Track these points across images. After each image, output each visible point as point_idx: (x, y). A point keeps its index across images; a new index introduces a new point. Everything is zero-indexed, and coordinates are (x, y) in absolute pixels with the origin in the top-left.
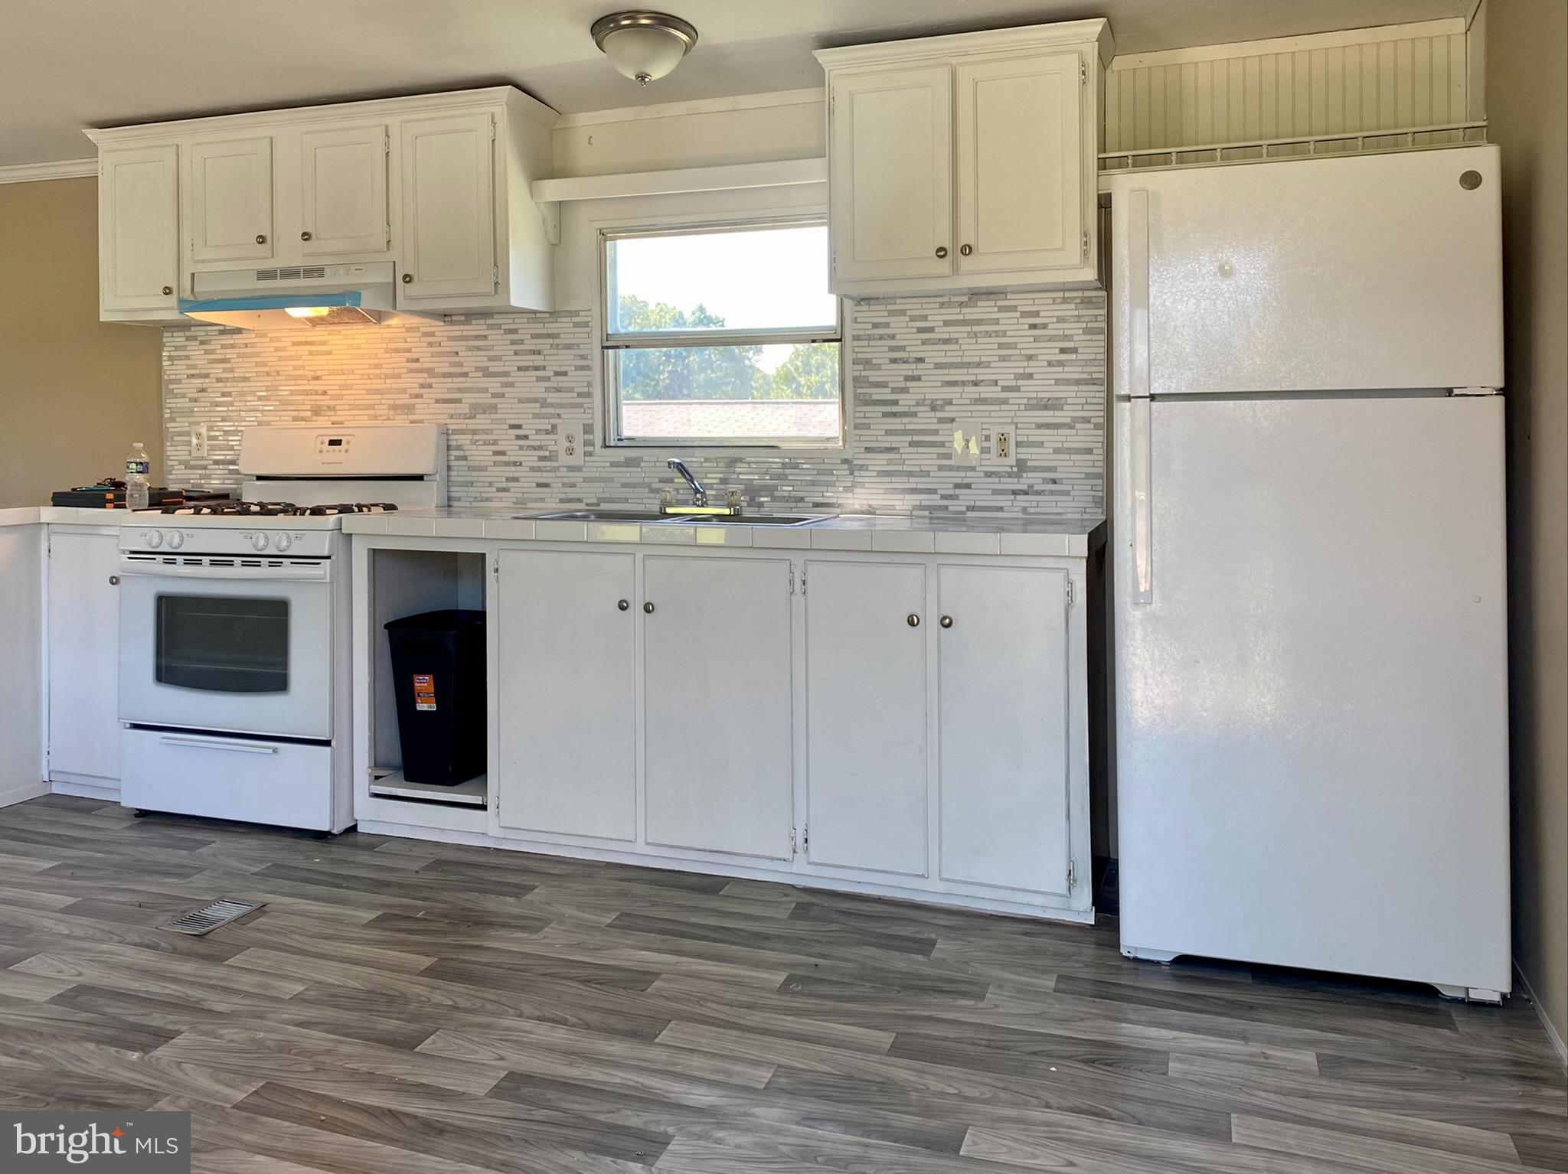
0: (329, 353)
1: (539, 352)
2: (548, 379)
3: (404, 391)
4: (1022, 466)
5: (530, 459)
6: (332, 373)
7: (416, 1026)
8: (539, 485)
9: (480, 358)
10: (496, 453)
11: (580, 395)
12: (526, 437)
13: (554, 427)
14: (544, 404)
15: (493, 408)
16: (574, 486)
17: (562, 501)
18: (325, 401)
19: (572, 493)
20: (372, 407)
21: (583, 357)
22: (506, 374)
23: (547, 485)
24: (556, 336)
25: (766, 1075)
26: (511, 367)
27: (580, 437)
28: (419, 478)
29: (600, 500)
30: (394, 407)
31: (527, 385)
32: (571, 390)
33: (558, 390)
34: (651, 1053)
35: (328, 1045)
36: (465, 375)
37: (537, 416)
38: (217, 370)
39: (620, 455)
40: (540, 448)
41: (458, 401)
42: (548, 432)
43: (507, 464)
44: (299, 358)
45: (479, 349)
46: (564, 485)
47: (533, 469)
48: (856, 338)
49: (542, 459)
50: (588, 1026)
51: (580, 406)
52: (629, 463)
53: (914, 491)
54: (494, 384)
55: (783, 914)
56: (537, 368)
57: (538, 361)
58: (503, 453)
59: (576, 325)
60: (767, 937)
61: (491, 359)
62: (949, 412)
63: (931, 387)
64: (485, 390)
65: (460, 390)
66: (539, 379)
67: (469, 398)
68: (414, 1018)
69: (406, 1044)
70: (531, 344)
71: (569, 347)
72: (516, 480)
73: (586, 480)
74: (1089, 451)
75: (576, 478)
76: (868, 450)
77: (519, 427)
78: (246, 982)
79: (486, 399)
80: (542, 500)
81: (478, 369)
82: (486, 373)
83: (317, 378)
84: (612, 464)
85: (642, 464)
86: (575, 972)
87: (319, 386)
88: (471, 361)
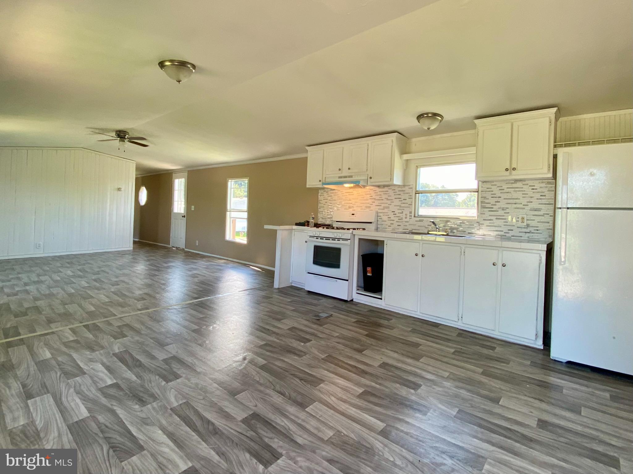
0: (353, 195)
1: (399, 195)
2: (402, 201)
3: (369, 203)
4: (528, 226)
5: (396, 219)
6: (353, 199)
7: (362, 347)
8: (398, 225)
9: (386, 196)
10: (389, 218)
11: (409, 205)
12: (396, 214)
13: (402, 212)
14: (400, 206)
15: (389, 207)
16: (406, 226)
17: (403, 229)
18: (351, 205)
19: (406, 228)
20: (361, 207)
21: (410, 196)
22: (392, 200)
23: (400, 225)
24: (404, 191)
25: (447, 374)
26: (393, 198)
27: (409, 215)
28: (371, 223)
29: (413, 229)
30: (366, 207)
31: (397, 202)
32: (407, 203)
33: (404, 203)
34: (418, 363)
35: (343, 349)
36: (383, 200)
37: (398, 209)
38: (329, 198)
39: (418, 219)
40: (399, 217)
41: (381, 206)
42: (401, 213)
43: (391, 220)
44: (346, 196)
45: (386, 194)
46: (404, 226)
47: (397, 222)
48: (482, 191)
49: (399, 219)
50: (403, 354)
51: (409, 207)
52: (420, 221)
53: (497, 231)
54: (389, 202)
55: (455, 335)
56: (399, 198)
57: (400, 196)
58: (390, 218)
59: (409, 188)
60: (450, 340)
61: (389, 196)
62: (507, 211)
63: (502, 204)
64: (387, 203)
65: (381, 203)
66: (400, 201)
67: (383, 205)
68: (362, 345)
69: (360, 351)
70: (398, 193)
71: (407, 193)
72: (393, 224)
73: (410, 225)
74: (548, 223)
75: (407, 224)
76: (484, 220)
77: (394, 212)
78: (327, 331)
79: (387, 205)
80: (399, 229)
81: (385, 198)
82: (388, 199)
83: (350, 200)
84: (416, 221)
85: (423, 221)
86: (401, 341)
87: (350, 202)
88: (384, 197)
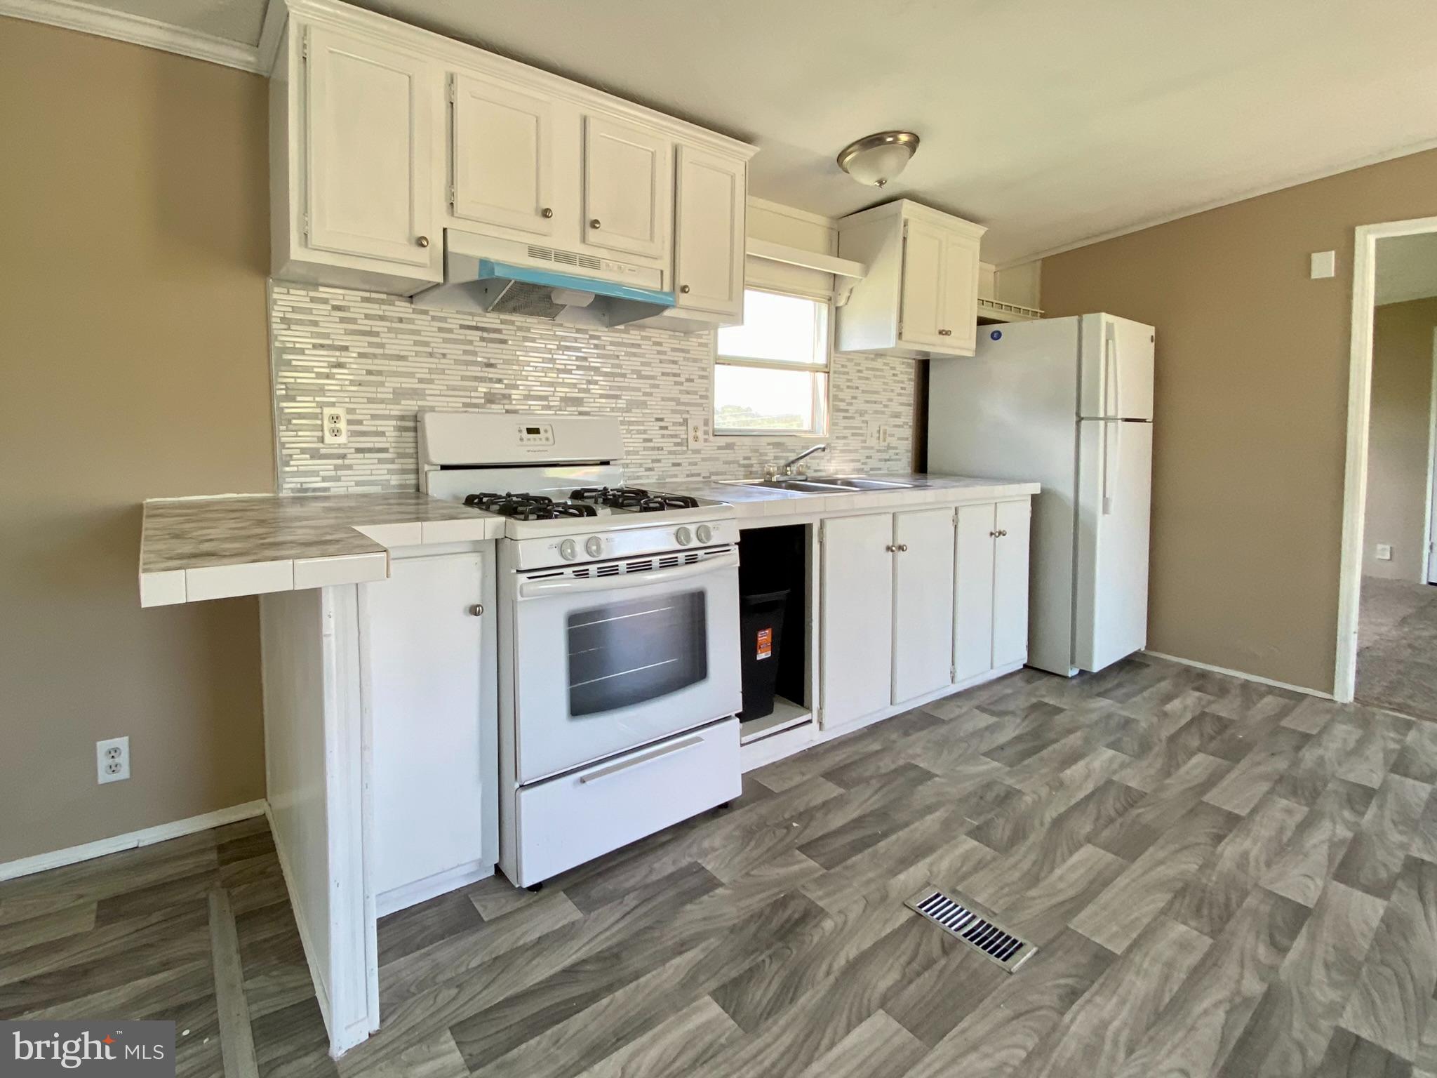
0: (503, 342)
3: (574, 385)
5: (668, 444)
6: (506, 362)
8: (674, 465)
10: (646, 440)
11: (702, 397)
12: (666, 428)
13: (685, 420)
14: (679, 403)
15: (643, 404)
16: (696, 464)
17: (688, 476)
18: (500, 389)
19: (695, 469)
23: (679, 465)
27: (702, 428)
28: (605, 463)
29: (712, 474)
31: (667, 387)
32: (695, 393)
33: (688, 393)
37: (674, 412)
38: (360, 343)
39: (722, 441)
40: (675, 436)
41: (617, 397)
42: (681, 424)
43: (653, 449)
46: (690, 464)
47: (670, 453)
49: (677, 444)
51: (701, 405)
52: (729, 446)
53: (853, 461)
54: (644, 385)
56: (675, 375)
57: (673, 368)
58: (650, 440)
59: (701, 345)
61: (643, 364)
62: (866, 417)
63: (860, 405)
66: (676, 383)
67: (627, 396)
71: (695, 360)
72: (659, 461)
75: (697, 458)
77: (661, 420)
79: (638, 396)
82: (640, 376)
83: (491, 366)
84: (720, 448)
85: (735, 447)
87: (493, 373)
88: (628, 364)
